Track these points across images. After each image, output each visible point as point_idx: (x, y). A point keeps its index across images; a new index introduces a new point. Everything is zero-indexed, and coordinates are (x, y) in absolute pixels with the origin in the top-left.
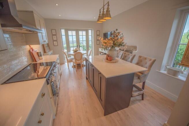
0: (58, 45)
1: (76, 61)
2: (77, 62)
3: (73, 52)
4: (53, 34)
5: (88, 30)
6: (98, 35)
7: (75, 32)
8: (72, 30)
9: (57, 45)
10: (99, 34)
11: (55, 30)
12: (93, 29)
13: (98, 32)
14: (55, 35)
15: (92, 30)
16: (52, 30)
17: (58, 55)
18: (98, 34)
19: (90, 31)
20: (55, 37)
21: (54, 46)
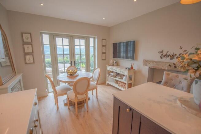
0: (34, 62)
1: (76, 96)
2: (79, 98)
3: (68, 76)
4: (25, 40)
5: (89, 38)
6: (103, 46)
7: (68, 39)
8: (62, 36)
9: (32, 61)
10: (105, 44)
11: (30, 34)
12: (96, 37)
13: (103, 41)
14: (30, 43)
15: (94, 38)
16: (22, 33)
17: (36, 89)
18: (103, 44)
19: (91, 40)
20: (28, 48)
21: (26, 63)
